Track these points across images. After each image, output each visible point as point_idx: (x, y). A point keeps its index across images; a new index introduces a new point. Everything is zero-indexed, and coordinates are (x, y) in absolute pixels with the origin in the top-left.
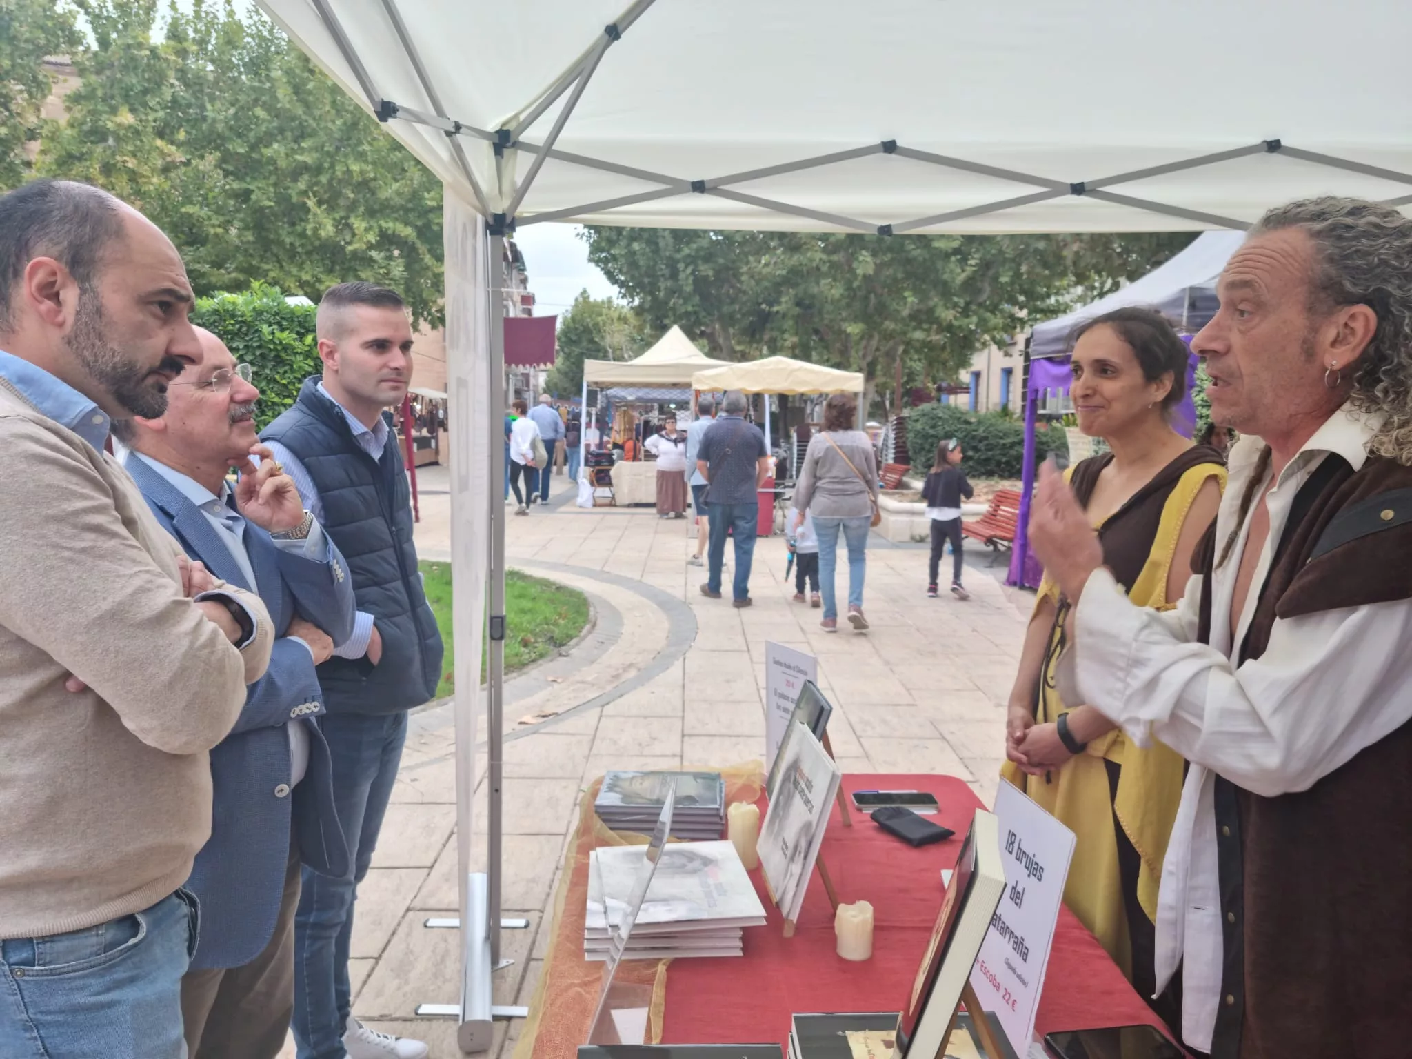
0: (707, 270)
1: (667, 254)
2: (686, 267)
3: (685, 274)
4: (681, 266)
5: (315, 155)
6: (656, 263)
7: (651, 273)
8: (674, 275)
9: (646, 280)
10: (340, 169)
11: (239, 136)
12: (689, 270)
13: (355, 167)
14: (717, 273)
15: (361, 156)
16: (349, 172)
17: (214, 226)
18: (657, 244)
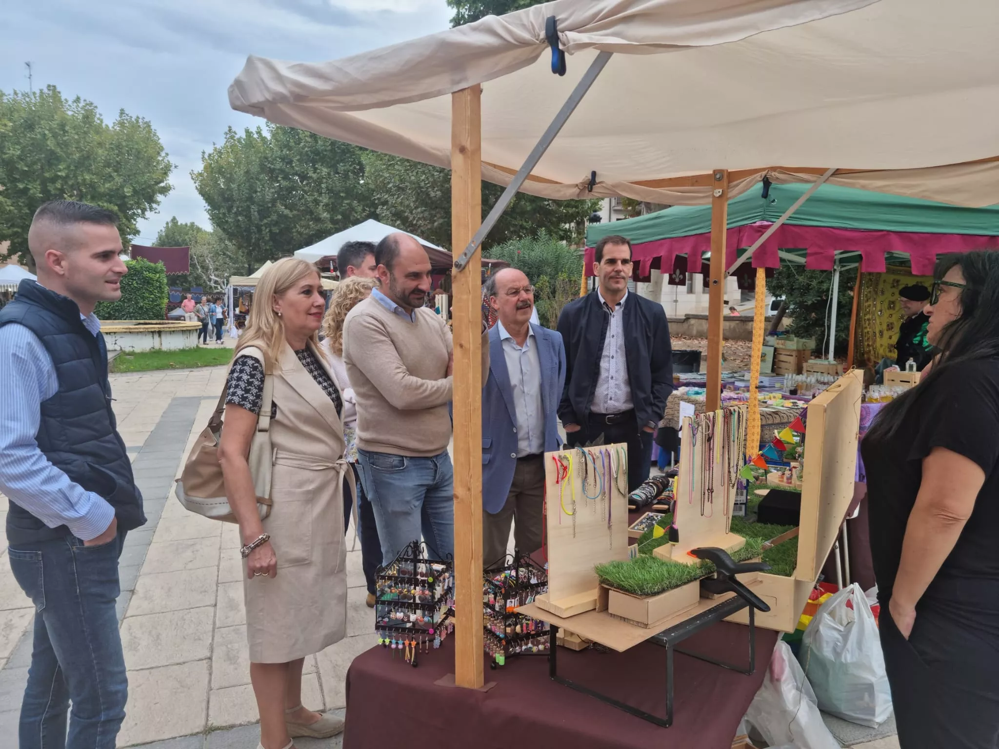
0: (276, 230)
1: (256, 222)
2: (266, 228)
3: (266, 231)
4: (263, 228)
5: (66, 171)
6: (250, 226)
7: (248, 230)
8: (260, 230)
9: (245, 234)
10: (80, 179)
11: (22, 160)
12: (267, 230)
13: (87, 177)
14: (281, 231)
15: (89, 171)
16: (84, 180)
17: (8, 205)
18: (250, 218)
